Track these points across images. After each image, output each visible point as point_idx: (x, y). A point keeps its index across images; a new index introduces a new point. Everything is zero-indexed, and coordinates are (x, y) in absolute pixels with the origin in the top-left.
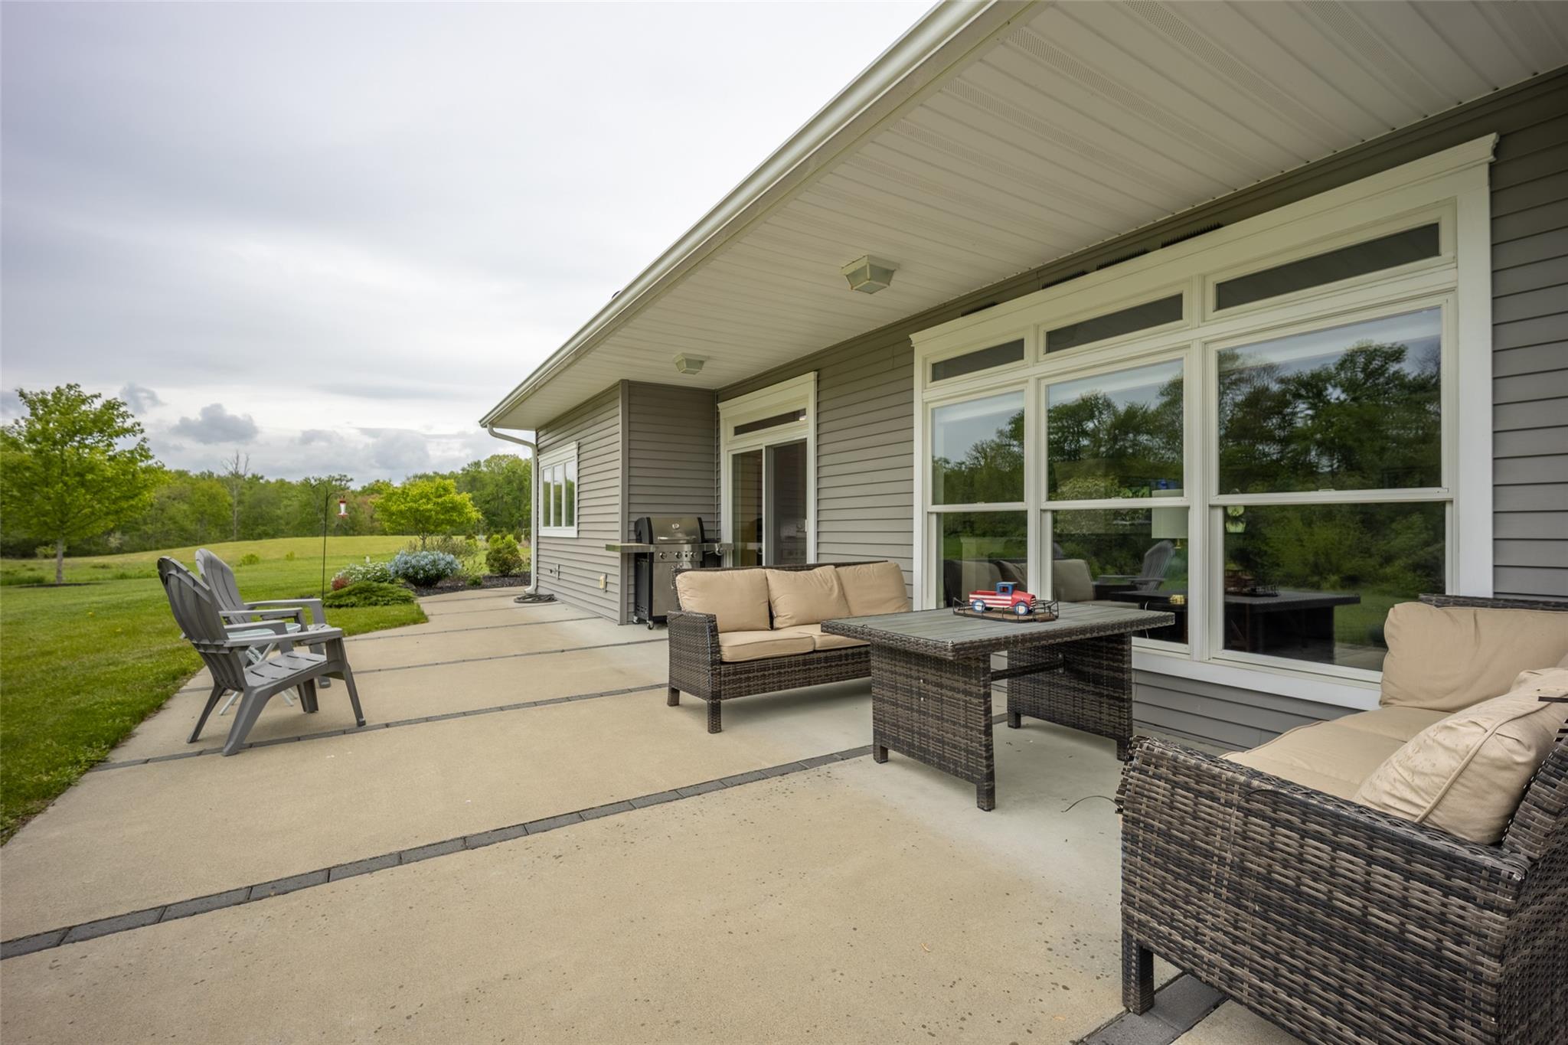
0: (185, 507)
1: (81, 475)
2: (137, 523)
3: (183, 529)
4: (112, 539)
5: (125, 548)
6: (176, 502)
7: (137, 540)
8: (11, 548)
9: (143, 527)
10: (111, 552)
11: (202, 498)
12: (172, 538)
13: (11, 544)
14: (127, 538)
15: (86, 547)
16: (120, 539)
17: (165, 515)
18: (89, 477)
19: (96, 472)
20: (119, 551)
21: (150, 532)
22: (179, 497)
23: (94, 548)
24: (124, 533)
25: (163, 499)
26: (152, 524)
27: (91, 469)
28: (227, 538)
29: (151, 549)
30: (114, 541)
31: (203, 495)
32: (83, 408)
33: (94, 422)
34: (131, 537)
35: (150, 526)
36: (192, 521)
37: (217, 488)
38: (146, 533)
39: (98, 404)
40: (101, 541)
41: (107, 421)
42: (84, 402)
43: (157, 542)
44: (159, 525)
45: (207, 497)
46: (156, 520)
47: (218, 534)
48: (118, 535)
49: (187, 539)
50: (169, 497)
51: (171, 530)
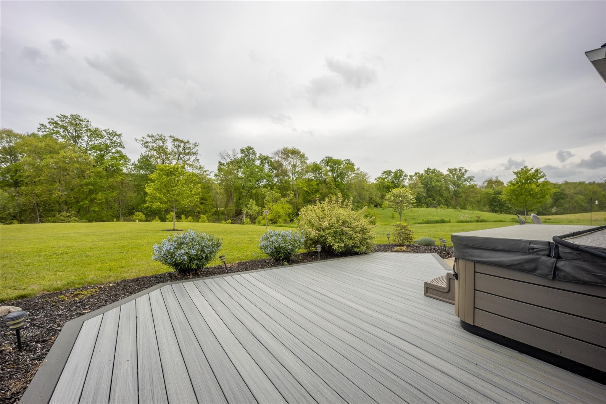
0: (582, 197)
1: (529, 192)
2: (562, 204)
3: (581, 206)
4: (553, 210)
5: (558, 213)
6: (578, 195)
7: (562, 210)
8: (522, 212)
9: (564, 205)
10: (553, 214)
11: (589, 193)
12: (577, 209)
13: (521, 211)
14: (558, 209)
15: (544, 212)
16: (556, 209)
17: (573, 200)
18: (531, 192)
19: (534, 191)
20: (556, 214)
21: (567, 207)
22: (580, 193)
23: (547, 213)
24: (557, 207)
25: (572, 194)
26: (568, 204)
27: (532, 190)
28: (602, 210)
29: (568, 214)
30: (554, 210)
31: (590, 192)
32: (529, 172)
33: (533, 176)
34: (560, 209)
35: (567, 205)
36: (585, 203)
37: (597, 188)
38: (566, 207)
39: (533, 171)
40: (549, 210)
41: (536, 175)
42: (529, 171)
43: (570, 211)
44: (571, 204)
45: (592, 192)
46: (569, 202)
47: (598, 208)
48: (555, 208)
49: (583, 210)
50: (575, 193)
51: (575, 206)
